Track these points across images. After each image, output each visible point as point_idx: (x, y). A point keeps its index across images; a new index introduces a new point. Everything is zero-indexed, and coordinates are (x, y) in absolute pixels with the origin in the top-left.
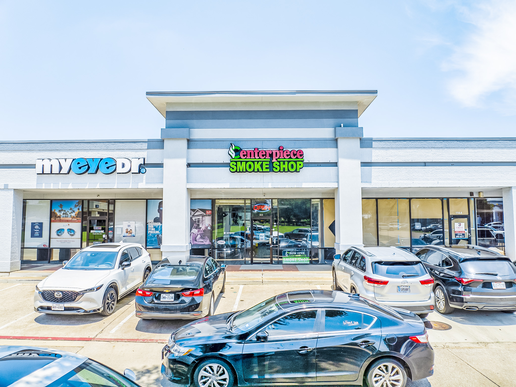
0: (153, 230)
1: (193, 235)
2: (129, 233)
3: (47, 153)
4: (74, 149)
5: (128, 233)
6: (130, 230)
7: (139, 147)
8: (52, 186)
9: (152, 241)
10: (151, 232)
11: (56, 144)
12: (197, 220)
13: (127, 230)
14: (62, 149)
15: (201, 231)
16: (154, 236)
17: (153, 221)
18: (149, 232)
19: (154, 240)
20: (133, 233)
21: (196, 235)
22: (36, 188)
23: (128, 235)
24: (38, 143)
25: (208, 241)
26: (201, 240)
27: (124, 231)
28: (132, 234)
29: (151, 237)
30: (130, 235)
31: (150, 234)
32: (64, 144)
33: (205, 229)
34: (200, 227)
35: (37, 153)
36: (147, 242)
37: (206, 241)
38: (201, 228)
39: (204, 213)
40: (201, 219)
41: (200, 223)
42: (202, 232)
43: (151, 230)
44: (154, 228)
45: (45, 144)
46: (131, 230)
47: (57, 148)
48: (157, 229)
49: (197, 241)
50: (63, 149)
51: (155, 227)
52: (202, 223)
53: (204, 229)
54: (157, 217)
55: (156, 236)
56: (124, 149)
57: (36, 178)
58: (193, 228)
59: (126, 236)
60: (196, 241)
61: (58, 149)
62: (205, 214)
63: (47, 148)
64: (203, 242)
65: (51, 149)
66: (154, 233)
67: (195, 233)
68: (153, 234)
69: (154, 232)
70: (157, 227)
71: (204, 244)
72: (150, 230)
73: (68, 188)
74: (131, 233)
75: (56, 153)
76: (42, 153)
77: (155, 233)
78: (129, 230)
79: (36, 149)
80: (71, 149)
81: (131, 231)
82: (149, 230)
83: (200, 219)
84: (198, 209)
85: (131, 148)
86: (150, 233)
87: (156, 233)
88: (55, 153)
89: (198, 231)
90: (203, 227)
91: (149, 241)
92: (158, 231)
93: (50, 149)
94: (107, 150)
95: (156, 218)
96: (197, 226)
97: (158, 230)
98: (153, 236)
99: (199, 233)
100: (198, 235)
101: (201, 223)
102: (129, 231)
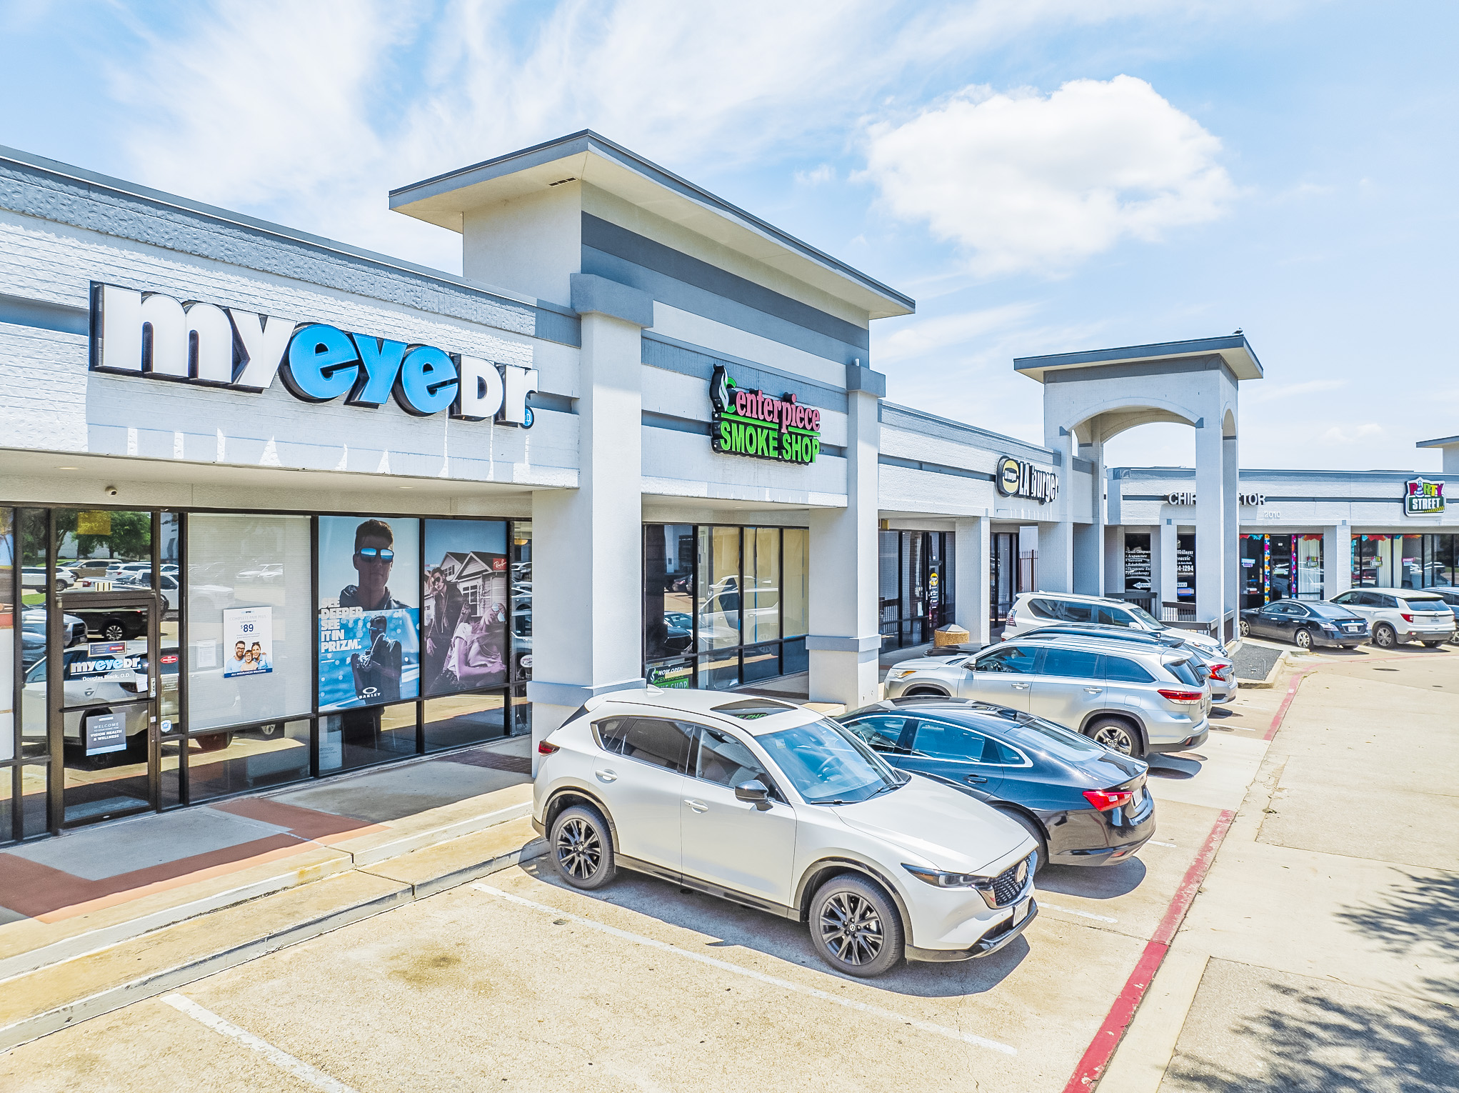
0: (340, 640)
1: (460, 643)
2: (248, 657)
3: (143, 257)
4: (282, 270)
5: (243, 660)
6: (254, 644)
7: (515, 324)
8: (182, 443)
9: (337, 681)
10: (331, 646)
11: (195, 222)
12: (470, 591)
13: (241, 645)
14: (226, 258)
15: (482, 630)
16: (343, 661)
17: (336, 601)
18: (323, 647)
19: (341, 678)
20: (267, 660)
21: (468, 644)
22: (85, 450)
23: (243, 666)
24: (90, 187)
25: (499, 660)
26: (482, 660)
27: (230, 652)
28: (262, 663)
29: (333, 667)
30: (254, 665)
31: (329, 656)
32: (236, 233)
33: (491, 620)
34: (478, 615)
35: (85, 246)
36: (320, 689)
37: (493, 660)
38: (480, 618)
39: (488, 569)
40: (481, 587)
41: (478, 603)
42: (484, 633)
43: (331, 640)
44: (342, 631)
45: (132, 205)
46: (257, 644)
47: (204, 246)
48: (351, 635)
49: (469, 666)
50: (233, 260)
51: (343, 626)
52: (482, 603)
53: (487, 623)
54: (352, 586)
55: (348, 660)
56: (471, 321)
57: (85, 388)
58: (461, 622)
59: (237, 675)
60: (467, 664)
61: (206, 253)
62: (490, 571)
63: (150, 231)
64: (485, 665)
65: (169, 245)
66: (344, 648)
67: (465, 639)
68: (339, 656)
69: (341, 645)
70: (350, 625)
71: (489, 674)
72: (328, 639)
73: (261, 463)
74: (257, 659)
75: (194, 270)
76: (115, 251)
77: (346, 649)
78: (248, 647)
79: (79, 220)
80: (269, 269)
81: (256, 647)
82: (323, 639)
83: (478, 587)
84: (474, 553)
85: (493, 324)
86: (327, 651)
87: (348, 648)
88: (190, 268)
89: (474, 631)
90: (484, 615)
91: (327, 683)
92: (355, 641)
93: (162, 242)
94: (416, 308)
95: (346, 589)
96: (470, 614)
97: (354, 637)
98: (337, 663)
99: (477, 636)
100: (472, 642)
101: (480, 602)
102: (248, 651)
